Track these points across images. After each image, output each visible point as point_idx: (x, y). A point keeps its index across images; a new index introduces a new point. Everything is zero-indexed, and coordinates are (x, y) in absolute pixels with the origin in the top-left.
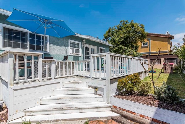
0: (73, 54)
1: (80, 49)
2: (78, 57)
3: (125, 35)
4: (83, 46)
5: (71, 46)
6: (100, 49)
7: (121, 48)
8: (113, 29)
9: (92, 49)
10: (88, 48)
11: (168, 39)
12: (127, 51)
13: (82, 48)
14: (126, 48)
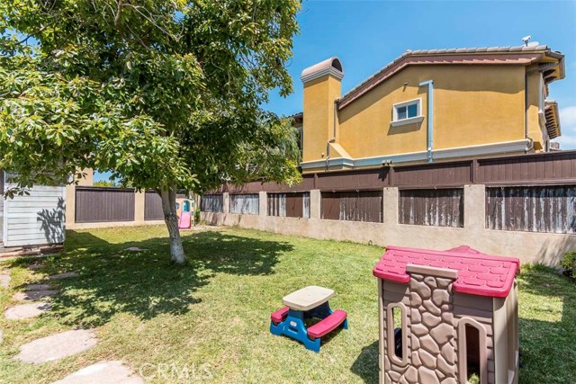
11: (527, 74)
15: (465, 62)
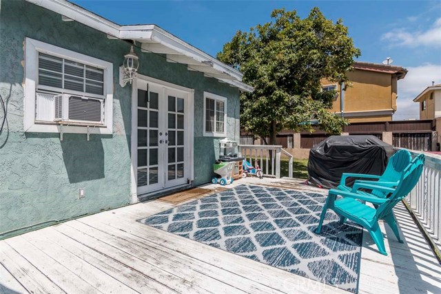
0: (57, 124)
1: (110, 97)
2: (97, 138)
3: (293, 56)
4: (129, 86)
5: (42, 81)
6: (207, 99)
7: (280, 99)
8: (247, 38)
9: (171, 100)
10: (155, 96)
11: (392, 78)
12: (299, 107)
13: (122, 93)
14: (296, 98)
15: (362, 68)
